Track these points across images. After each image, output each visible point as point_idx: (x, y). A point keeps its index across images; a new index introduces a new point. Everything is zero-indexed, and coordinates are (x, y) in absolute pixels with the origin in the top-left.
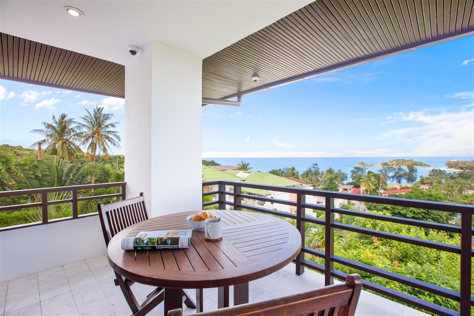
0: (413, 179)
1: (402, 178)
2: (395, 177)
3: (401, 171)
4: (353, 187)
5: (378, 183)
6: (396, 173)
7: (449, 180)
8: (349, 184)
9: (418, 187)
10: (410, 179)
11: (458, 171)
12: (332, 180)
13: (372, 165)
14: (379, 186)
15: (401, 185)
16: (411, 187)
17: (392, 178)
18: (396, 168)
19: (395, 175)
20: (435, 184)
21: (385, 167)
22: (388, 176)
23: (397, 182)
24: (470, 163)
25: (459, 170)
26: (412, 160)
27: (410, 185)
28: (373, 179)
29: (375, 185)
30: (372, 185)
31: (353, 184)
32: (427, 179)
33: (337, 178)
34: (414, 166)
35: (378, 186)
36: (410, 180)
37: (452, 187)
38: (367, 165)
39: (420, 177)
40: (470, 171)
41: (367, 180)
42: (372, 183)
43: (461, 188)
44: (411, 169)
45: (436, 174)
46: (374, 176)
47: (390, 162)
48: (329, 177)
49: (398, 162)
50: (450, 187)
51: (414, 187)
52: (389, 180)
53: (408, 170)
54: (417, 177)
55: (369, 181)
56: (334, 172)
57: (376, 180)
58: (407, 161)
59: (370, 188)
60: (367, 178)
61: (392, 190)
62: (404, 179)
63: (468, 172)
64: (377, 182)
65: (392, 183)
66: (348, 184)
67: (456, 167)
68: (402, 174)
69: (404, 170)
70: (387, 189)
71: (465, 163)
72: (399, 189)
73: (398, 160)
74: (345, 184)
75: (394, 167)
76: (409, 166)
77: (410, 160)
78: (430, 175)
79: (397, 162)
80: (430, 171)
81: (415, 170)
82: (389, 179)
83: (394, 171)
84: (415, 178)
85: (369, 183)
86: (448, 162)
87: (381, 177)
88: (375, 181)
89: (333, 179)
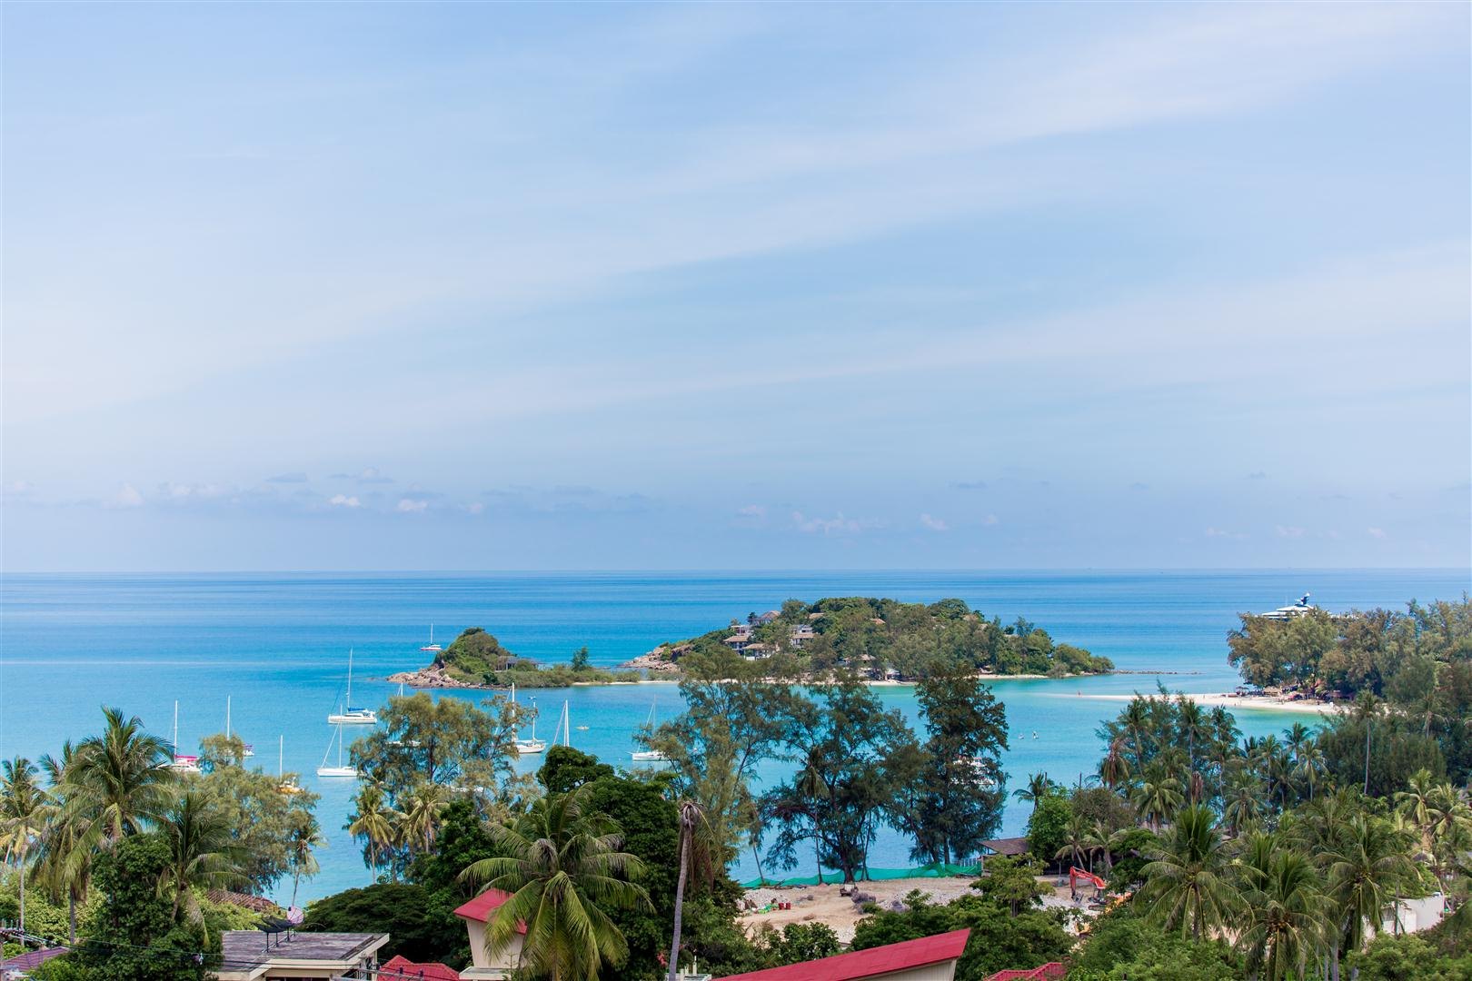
0: (968, 819)
1: (870, 817)
2: (803, 809)
3: (868, 737)
4: (384, 954)
5: (654, 895)
6: (814, 756)
7: (1256, 809)
8: (337, 916)
9: (1020, 907)
10: (941, 819)
11: (1320, 713)
12: (137, 877)
13: (579, 665)
14: (669, 931)
15: (864, 888)
16: (963, 913)
17: (775, 822)
18: (820, 702)
19: (806, 784)
20: (1164, 865)
21: (715, 687)
22: (745, 796)
23: (830, 862)
24: (1402, 639)
25: (1329, 709)
26: (955, 611)
27: (943, 891)
28: (603, 848)
29: (622, 916)
30: (595, 920)
31: (384, 915)
32: (1091, 806)
33: (203, 848)
34: (984, 676)
35: (650, 925)
36: (943, 828)
37: (1292, 878)
38: (533, 677)
39: (1028, 798)
40: (1402, 713)
41: (546, 868)
42: (590, 895)
43: (1349, 888)
44: (958, 712)
45: (1157, 761)
46: (609, 806)
47: (760, 629)
48: (103, 841)
49: (832, 635)
50: (1276, 882)
51: (984, 911)
52: (756, 841)
53: (926, 720)
54: (1001, 795)
55: (561, 875)
56: (166, 775)
57: (636, 866)
58: (916, 619)
59: (572, 961)
60: (536, 846)
61: (785, 959)
62: (893, 822)
63: (1393, 723)
64: (643, 881)
65: (780, 875)
66: (323, 919)
67: (1305, 674)
68: (869, 768)
69: (894, 726)
70: (740, 948)
71: (1371, 630)
72: (845, 933)
73: (836, 606)
74: (296, 916)
75: (799, 689)
76: (937, 670)
77: (945, 604)
78: (1111, 770)
79: (819, 627)
80: (1112, 727)
81: (988, 718)
82: (746, 835)
83: (795, 739)
84: (993, 803)
85: (562, 899)
86: (1248, 620)
87: (683, 816)
88: (620, 874)
89: (159, 871)
